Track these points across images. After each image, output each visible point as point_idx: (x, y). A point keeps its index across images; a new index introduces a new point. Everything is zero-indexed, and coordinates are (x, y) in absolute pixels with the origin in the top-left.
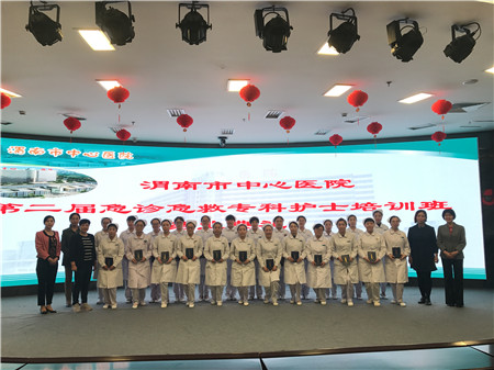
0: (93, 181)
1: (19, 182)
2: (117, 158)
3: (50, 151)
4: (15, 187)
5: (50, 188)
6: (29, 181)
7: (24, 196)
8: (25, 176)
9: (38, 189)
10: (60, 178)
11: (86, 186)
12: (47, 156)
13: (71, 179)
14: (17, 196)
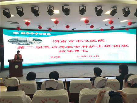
0: (41, 40)
1: (24, 41)
2: (47, 35)
3: (31, 33)
4: (23, 42)
5: (31, 43)
6: (26, 41)
7: (25, 45)
8: (25, 40)
9: (29, 43)
10: (34, 40)
11: (40, 42)
12: (30, 34)
13: (36, 40)
14: (24, 44)
